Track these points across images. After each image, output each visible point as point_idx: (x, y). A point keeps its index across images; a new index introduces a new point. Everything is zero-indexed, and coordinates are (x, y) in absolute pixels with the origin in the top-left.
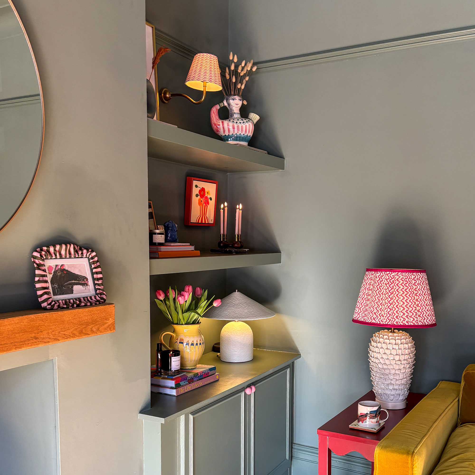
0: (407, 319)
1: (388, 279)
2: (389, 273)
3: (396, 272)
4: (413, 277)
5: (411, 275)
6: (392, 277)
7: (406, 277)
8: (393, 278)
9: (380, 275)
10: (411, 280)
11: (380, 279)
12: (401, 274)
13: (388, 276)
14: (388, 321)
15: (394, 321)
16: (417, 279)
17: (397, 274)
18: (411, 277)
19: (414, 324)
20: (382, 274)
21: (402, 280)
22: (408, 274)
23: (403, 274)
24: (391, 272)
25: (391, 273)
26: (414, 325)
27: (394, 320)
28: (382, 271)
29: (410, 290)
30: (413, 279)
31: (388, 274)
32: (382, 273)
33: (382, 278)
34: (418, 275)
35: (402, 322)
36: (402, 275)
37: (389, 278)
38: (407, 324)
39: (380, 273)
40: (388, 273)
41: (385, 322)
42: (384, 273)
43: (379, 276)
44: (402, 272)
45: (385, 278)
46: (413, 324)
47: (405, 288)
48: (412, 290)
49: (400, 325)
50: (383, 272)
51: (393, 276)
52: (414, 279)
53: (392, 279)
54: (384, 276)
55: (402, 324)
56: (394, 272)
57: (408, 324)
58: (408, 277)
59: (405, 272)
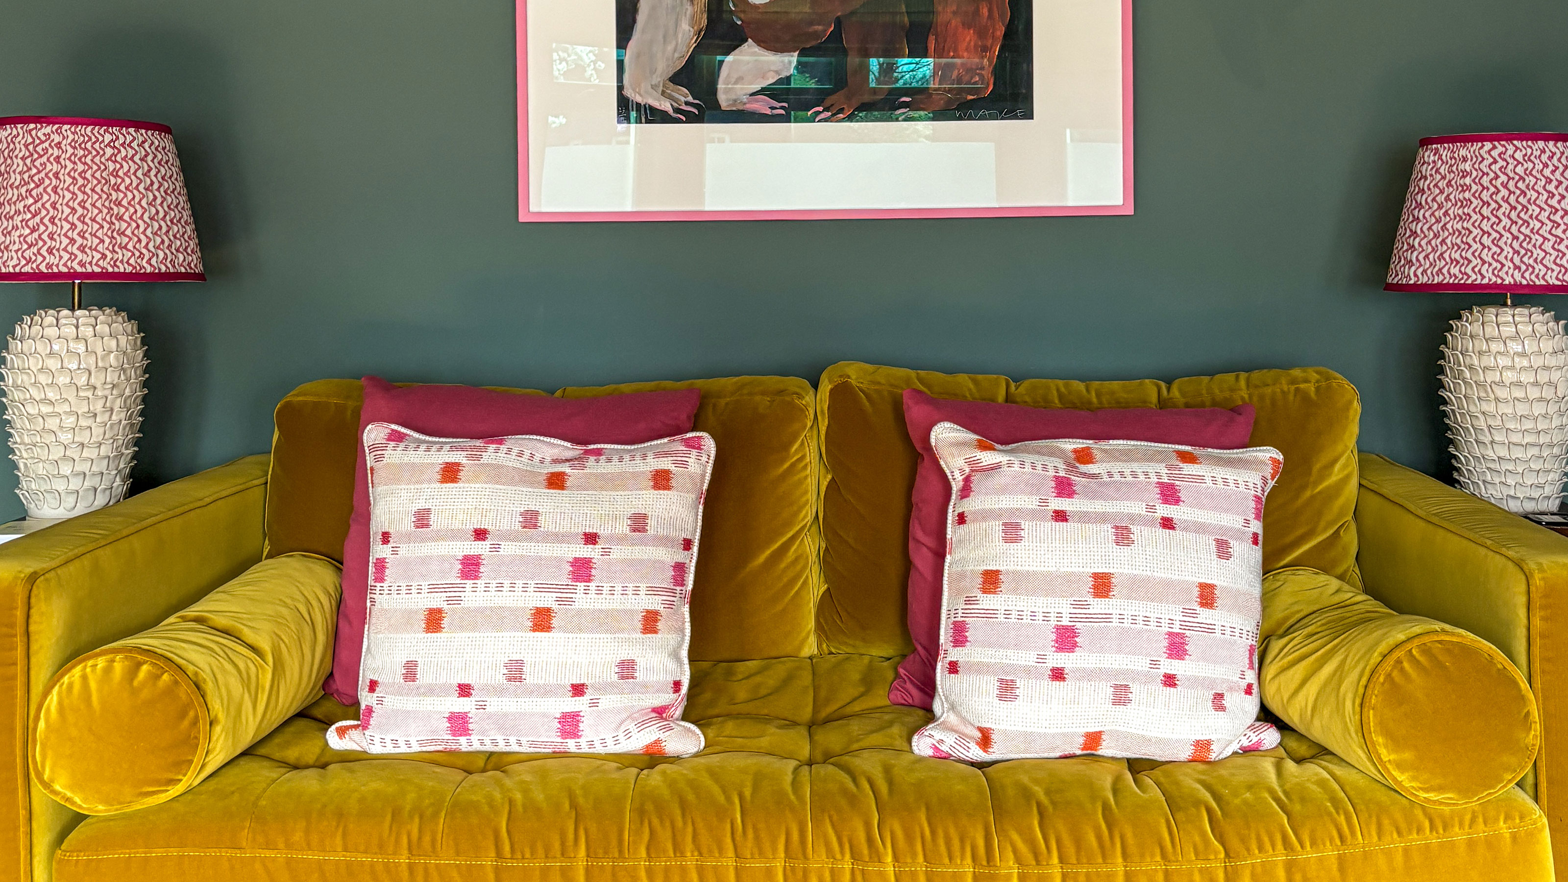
0: (80, 256)
1: (30, 144)
2: (36, 128)
3: (54, 124)
4: (108, 138)
5: (102, 131)
6: (43, 138)
7: (87, 139)
8: (46, 140)
9: (11, 134)
10: (102, 145)
11: (8, 147)
12: (70, 129)
13: (31, 135)
14: (23, 262)
15: (42, 262)
16: (123, 145)
17: (57, 130)
18: (101, 139)
19: (103, 268)
20: (15, 132)
21: (71, 146)
22: (93, 129)
23: (78, 130)
24: (41, 123)
25: (39, 126)
26: (102, 272)
27: (40, 259)
28: (14, 124)
29: (96, 175)
30: (108, 145)
31: (33, 129)
32: (17, 128)
33: (14, 143)
34: (128, 133)
35: (65, 265)
36: (73, 133)
37: (34, 142)
38: (79, 269)
39: (12, 129)
40: (32, 126)
41: (14, 267)
42: (22, 128)
43: (6, 138)
44: (72, 124)
45: (23, 142)
46: (100, 270)
47: (81, 167)
48: (104, 175)
49: (60, 272)
50: (19, 126)
51: (44, 134)
52: (112, 144)
53: (42, 142)
54: (21, 136)
55: (65, 270)
56: (48, 124)
57: (84, 270)
58: (93, 137)
59: (82, 125)
